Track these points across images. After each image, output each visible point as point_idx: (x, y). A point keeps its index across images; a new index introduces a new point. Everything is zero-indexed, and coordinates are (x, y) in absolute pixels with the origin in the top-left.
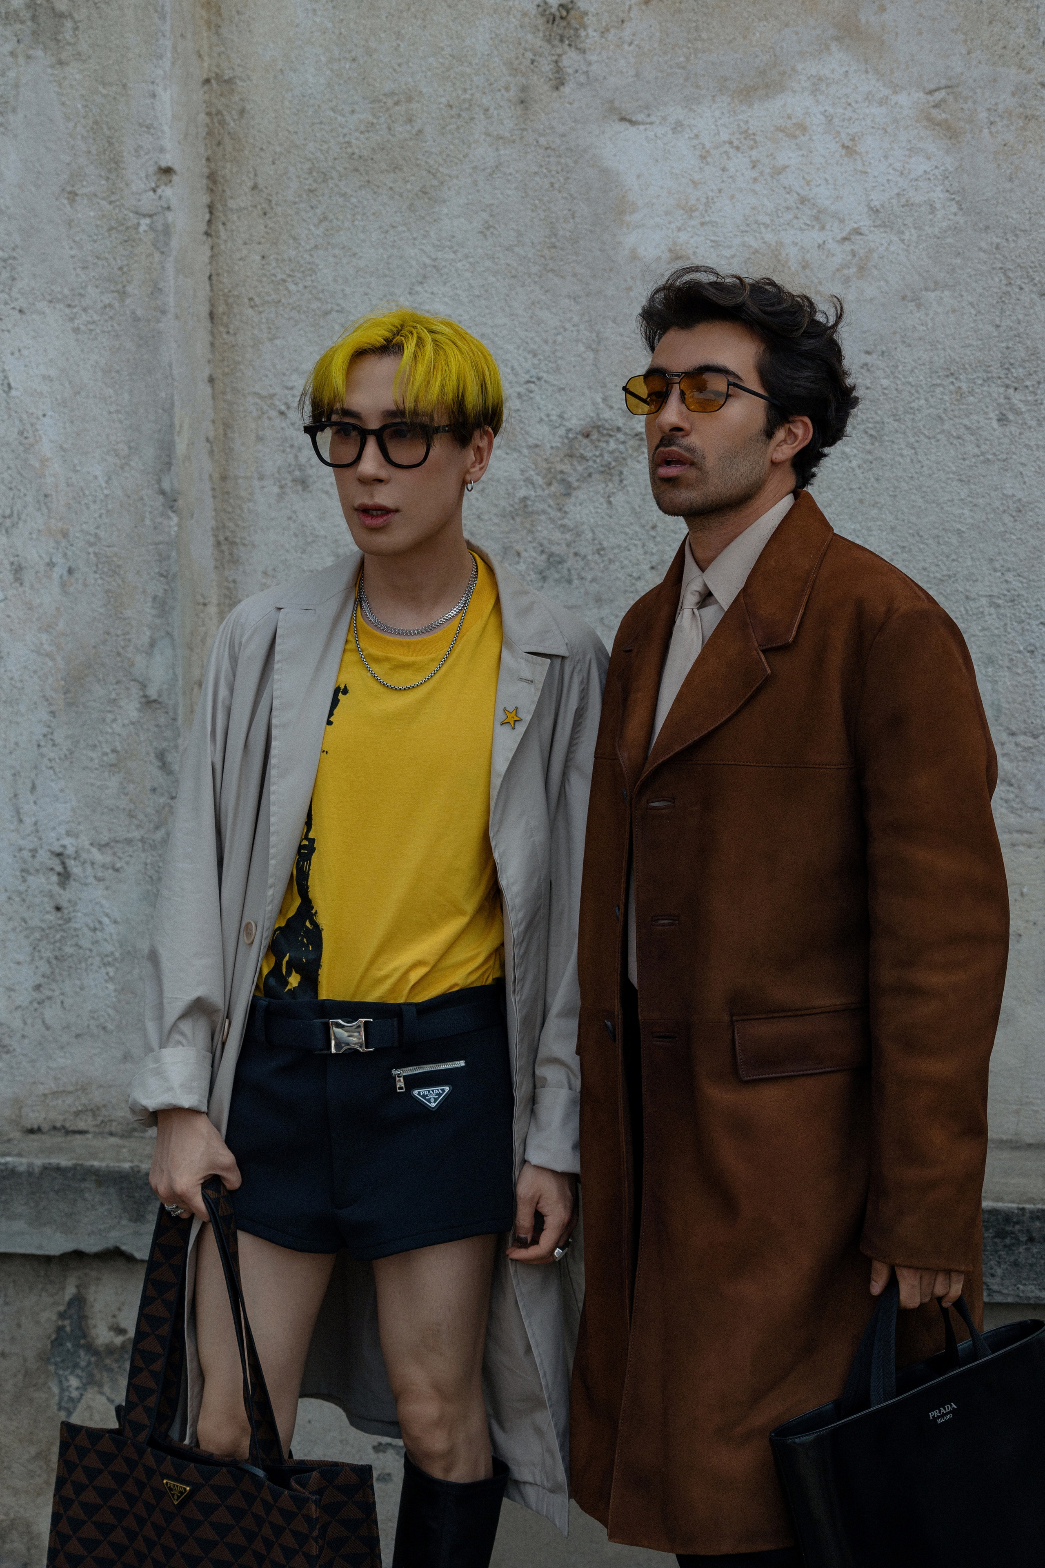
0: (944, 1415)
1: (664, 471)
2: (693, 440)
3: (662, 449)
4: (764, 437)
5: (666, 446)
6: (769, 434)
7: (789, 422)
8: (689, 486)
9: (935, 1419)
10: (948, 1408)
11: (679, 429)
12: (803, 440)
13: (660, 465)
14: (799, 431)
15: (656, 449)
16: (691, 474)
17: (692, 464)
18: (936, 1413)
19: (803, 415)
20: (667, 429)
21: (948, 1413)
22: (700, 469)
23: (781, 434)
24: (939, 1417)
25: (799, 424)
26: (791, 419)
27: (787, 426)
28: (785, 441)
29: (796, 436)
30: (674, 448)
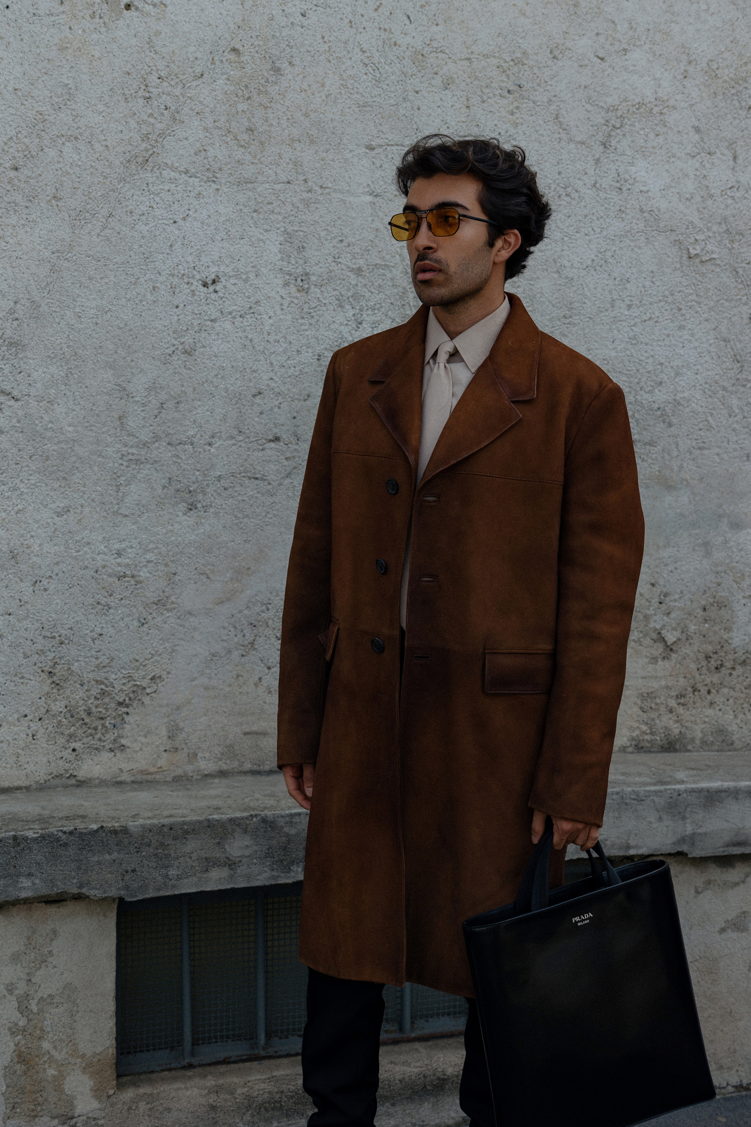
0: (583, 920)
1: (421, 276)
2: (440, 255)
3: (419, 263)
4: (488, 248)
5: (422, 260)
6: (491, 244)
7: (504, 235)
8: (440, 285)
9: (576, 922)
10: (587, 916)
11: (430, 248)
12: (515, 245)
13: (417, 273)
14: (512, 239)
15: (416, 263)
16: (440, 277)
17: (440, 271)
18: (577, 919)
19: (513, 228)
20: (421, 249)
21: (586, 920)
22: (446, 274)
23: (499, 243)
24: (579, 922)
25: (512, 236)
26: (505, 232)
27: (503, 237)
28: (503, 247)
29: (510, 244)
30: (427, 262)
